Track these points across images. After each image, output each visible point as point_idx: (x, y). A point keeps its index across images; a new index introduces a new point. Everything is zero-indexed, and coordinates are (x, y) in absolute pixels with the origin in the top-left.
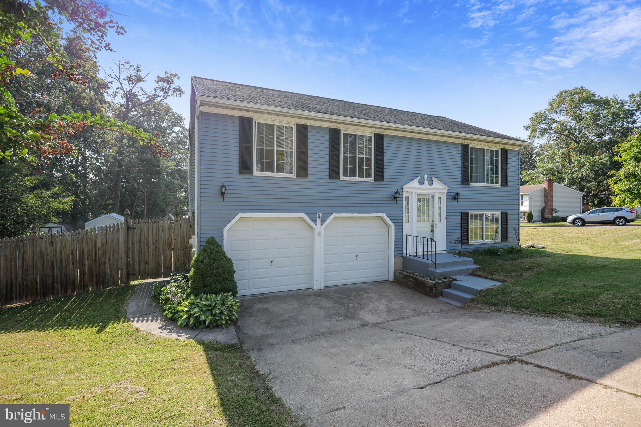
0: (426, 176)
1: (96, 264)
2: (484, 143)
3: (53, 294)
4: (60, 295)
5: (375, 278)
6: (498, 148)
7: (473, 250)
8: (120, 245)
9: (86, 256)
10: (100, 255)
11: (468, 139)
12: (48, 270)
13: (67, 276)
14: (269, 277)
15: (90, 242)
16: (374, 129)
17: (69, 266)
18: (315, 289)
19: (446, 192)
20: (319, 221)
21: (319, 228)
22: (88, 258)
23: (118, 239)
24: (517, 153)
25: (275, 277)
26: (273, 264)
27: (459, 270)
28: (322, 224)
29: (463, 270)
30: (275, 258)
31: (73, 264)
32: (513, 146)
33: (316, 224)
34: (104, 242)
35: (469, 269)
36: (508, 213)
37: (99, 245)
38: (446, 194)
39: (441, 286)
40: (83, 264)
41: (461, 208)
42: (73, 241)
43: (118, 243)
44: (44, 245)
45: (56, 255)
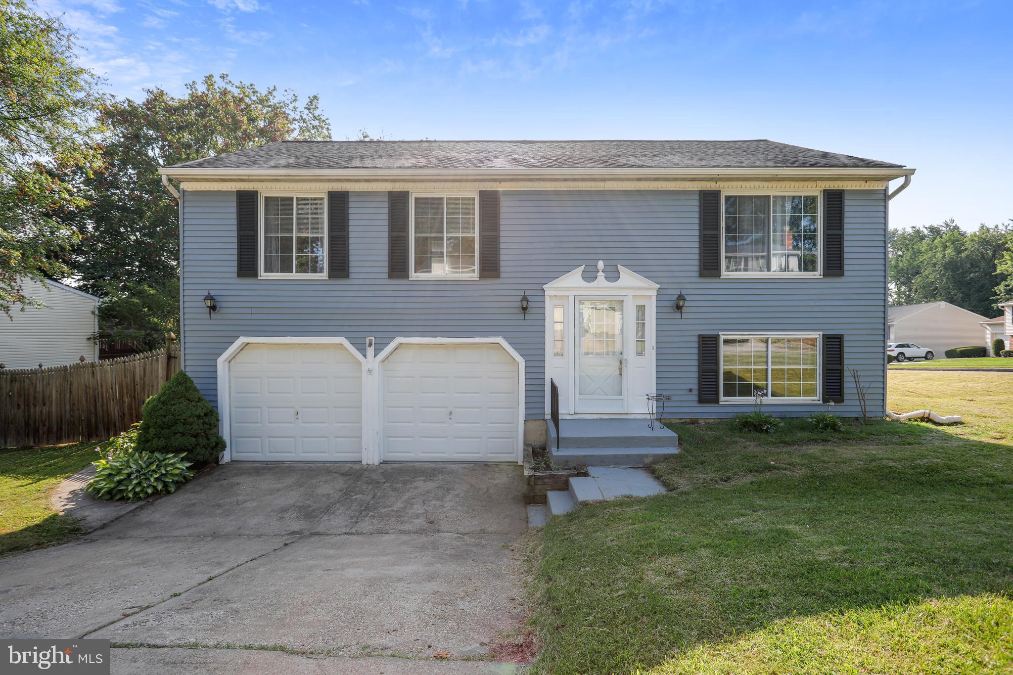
0: (601, 265)
1: (135, 401)
2: (766, 184)
3: (97, 436)
4: (103, 438)
5: (489, 455)
6: (815, 190)
7: (731, 416)
8: (160, 379)
9: (125, 391)
10: (139, 392)
11: (716, 180)
12: (91, 407)
13: (108, 415)
14: (293, 437)
15: (128, 374)
16: (476, 184)
17: (110, 404)
18: (364, 463)
19: (655, 293)
20: (370, 351)
21: (371, 361)
22: (127, 393)
23: (158, 370)
24: (882, 196)
25: (302, 437)
26: (300, 416)
27: (615, 456)
28: (375, 356)
29: (627, 456)
30: (302, 408)
31: (113, 401)
32: (863, 183)
33: (365, 356)
34: (142, 374)
35: (647, 456)
36: (845, 338)
37: (138, 379)
38: (654, 299)
39: (545, 483)
40: (123, 401)
41: (698, 327)
42: (112, 371)
43: (157, 377)
44: (86, 376)
45: (98, 388)
